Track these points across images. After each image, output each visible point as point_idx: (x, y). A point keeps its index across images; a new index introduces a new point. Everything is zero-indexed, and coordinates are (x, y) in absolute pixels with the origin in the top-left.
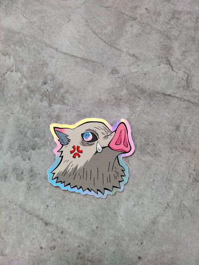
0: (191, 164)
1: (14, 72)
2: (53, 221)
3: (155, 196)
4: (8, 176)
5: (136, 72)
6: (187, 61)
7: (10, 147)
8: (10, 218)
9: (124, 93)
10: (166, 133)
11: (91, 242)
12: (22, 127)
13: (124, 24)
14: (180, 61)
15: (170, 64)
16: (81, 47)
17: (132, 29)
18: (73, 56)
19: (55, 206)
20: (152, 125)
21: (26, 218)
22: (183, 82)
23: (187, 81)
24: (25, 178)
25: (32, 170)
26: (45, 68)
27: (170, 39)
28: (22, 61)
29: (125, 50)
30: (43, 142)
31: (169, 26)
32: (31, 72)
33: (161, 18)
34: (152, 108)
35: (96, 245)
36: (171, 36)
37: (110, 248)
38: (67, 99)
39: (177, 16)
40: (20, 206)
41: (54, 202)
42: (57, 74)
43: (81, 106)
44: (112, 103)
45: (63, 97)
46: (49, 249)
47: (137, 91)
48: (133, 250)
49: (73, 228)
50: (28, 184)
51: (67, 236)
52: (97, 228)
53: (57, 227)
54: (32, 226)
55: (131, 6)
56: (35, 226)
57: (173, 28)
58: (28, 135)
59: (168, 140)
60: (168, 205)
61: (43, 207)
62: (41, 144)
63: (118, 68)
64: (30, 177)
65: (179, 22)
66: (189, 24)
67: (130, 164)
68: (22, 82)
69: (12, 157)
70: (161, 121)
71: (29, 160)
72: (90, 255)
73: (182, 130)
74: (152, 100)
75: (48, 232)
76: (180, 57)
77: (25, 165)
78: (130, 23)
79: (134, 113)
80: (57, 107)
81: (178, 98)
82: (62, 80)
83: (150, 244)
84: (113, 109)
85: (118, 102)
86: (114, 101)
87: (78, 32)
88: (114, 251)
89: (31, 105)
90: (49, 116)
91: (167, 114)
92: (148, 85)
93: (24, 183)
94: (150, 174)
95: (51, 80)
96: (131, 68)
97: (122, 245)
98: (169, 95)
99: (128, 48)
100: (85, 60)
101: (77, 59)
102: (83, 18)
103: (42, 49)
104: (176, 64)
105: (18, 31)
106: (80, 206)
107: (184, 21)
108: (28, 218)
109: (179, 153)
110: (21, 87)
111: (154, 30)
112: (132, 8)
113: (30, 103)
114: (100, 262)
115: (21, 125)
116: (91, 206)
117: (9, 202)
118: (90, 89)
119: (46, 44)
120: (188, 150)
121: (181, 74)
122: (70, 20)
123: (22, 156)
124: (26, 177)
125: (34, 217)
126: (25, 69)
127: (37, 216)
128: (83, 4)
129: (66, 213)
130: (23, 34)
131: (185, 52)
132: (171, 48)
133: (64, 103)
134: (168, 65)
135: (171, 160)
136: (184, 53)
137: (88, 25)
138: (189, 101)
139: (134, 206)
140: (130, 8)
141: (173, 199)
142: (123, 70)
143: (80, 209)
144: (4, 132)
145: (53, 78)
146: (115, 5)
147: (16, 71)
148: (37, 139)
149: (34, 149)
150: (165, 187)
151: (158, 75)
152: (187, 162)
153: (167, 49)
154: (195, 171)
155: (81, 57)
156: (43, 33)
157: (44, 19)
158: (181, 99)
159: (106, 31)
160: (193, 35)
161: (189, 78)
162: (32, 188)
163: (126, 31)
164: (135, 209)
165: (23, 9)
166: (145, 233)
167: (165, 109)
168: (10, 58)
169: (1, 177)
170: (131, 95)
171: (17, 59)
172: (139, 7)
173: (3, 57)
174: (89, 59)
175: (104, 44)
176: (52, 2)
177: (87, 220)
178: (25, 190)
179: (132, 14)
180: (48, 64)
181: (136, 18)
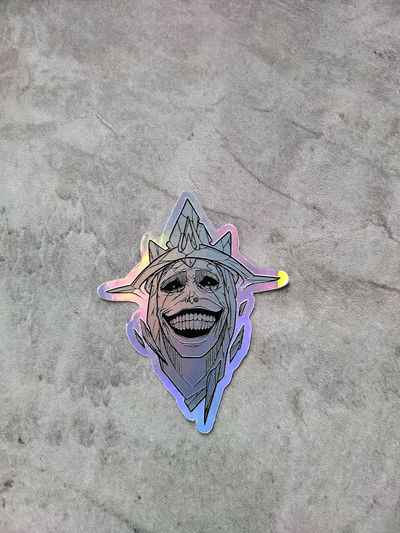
1: (82, 233)
4: (64, 435)
7: (70, 379)
8: (66, 514)
10: (376, 362)
13: (297, 144)
15: (385, 226)
16: (212, 188)
17: (313, 156)
19: (154, 497)
20: (349, 343)
21: (97, 518)
24: (97, 439)
25: (110, 426)
27: (386, 176)
28: (99, 212)
30: (134, 371)
32: (117, 234)
33: (370, 134)
34: (348, 310)
40: (86, 494)
41: (151, 491)
50: (102, 452)
55: (311, 109)
57: (394, 153)
58: (105, 356)
60: (375, 502)
61: (130, 498)
63: (284, 231)
67: (303, 421)
69: (74, 398)
71: (106, 405)
77: (97, 416)
78: (309, 144)
87: (208, 159)
92: (342, 266)
93: (94, 450)
94: (343, 442)
98: (383, 287)
106: (202, 500)
108: (101, 519)
111: (355, 158)
115: (92, 335)
116: (224, 501)
117: (65, 485)
119: (145, 181)
122: (193, 135)
124: (99, 438)
126: (104, 228)
127: (119, 516)
128: (218, 103)
130: (101, 160)
134: (382, 228)
139: (309, 502)
140: (309, 114)
142: (294, 235)
143: (202, 505)
144: (58, 348)
146: (281, 107)
148: (121, 364)
149: (115, 384)
150: (371, 466)
151: (362, 246)
153: (381, 195)
155: (212, 208)
159: (261, 159)
162: (110, 461)
163: (301, 159)
165: (101, 108)
168: (74, 204)
169: (49, 437)
170: (307, 283)
171: (88, 207)
172: (328, 110)
173: (60, 203)
174: (228, 212)
175: (257, 184)
176: (159, 96)
177: (216, 526)
178: (96, 463)
179: (312, 126)
180: (148, 220)
181: (321, 134)
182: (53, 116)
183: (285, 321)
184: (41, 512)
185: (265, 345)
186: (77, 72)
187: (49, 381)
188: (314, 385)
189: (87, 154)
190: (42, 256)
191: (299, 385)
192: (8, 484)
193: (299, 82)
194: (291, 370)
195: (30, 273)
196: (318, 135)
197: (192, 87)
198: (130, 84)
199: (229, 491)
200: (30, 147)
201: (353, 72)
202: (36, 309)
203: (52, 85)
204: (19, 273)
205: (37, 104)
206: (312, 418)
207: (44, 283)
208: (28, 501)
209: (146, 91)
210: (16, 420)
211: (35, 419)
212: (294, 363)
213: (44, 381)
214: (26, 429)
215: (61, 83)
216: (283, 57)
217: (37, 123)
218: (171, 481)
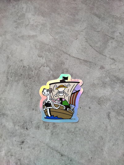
1: (45, 67)
2: (66, 154)
4: (40, 126)
5: (115, 68)
8: (40, 151)
9: (108, 79)
13: (108, 41)
16: (83, 54)
17: (112, 44)
18: (79, 59)
19: (67, 145)
21: (50, 151)
24: (50, 128)
26: (63, 65)
28: (50, 61)
29: (108, 56)
32: (55, 67)
40: (47, 145)
41: (67, 143)
42: (70, 69)
44: (101, 86)
47: (115, 79)
49: (78, 158)
50: (52, 131)
51: (74, 162)
52: (91, 158)
53: (68, 157)
54: (54, 156)
55: (111, 31)
61: (60, 145)
63: (104, 66)
64: (53, 127)
67: (111, 121)
68: (50, 73)
75: (63, 160)
78: (111, 41)
79: (113, 91)
84: (101, 89)
85: (104, 85)
86: (102, 84)
87: (82, 45)
92: (121, 76)
93: (49, 131)
94: (122, 127)
96: (112, 66)
99: (110, 55)
100: (86, 61)
101: (81, 61)
102: (84, 37)
103: (61, 55)
105: (48, 44)
106: (82, 145)
108: (51, 152)
110: (49, 76)
116: (88, 145)
117: (40, 142)
118: (88, 77)
119: (63, 52)
122: (77, 38)
125: (55, 151)
126: (52, 66)
127: (57, 151)
128: (84, 29)
129: (74, 149)
130: (51, 46)
137: (87, 42)
139: (113, 145)
142: (107, 67)
143: (82, 147)
144: (38, 100)
145: (67, 71)
146: (103, 31)
155: (83, 59)
156: (62, 45)
157: (62, 37)
159: (97, 45)
162: (54, 134)
163: (109, 45)
164: (114, 147)
165: (50, 31)
166: (119, 161)
168: (43, 59)
169: (36, 127)
170: (112, 81)
171: (47, 59)
172: (116, 31)
173: (39, 58)
174: (88, 60)
175: (96, 52)
176: (67, 27)
177: (86, 153)
178: (50, 135)
179: (112, 36)
180: (64, 63)
181: (114, 38)
182: (36, 33)
183: (105, 92)
184: (33, 151)
185: (99, 99)
186: (43, 20)
187: (36, 110)
188: (114, 110)
189: (46, 44)
190: (33, 74)
191: (110, 111)
192: (23, 142)
193: (107, 23)
194: (107, 106)
195: (30, 79)
196: (113, 39)
197: (77, 25)
198: (59, 24)
199: (90, 142)
200: (29, 42)
201: (122, 21)
202: (32, 89)
203: (35, 24)
204: (27, 79)
205: (31, 30)
206: (114, 120)
207: (34, 81)
208: (29, 147)
209: (63, 26)
210: (25, 122)
211: (31, 122)
212: (108, 104)
213: (34, 111)
214: (29, 125)
215: (38, 23)
216: (103, 16)
217: (31, 35)
218: (72, 140)
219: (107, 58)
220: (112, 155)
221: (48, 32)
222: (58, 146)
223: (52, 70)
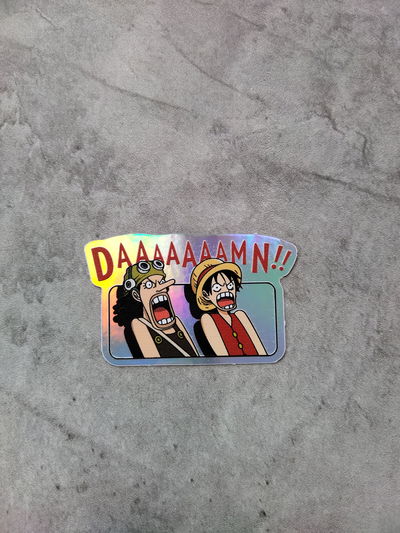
0: (371, 319)
2: (84, 431)
3: (295, 382)
5: (262, 131)
6: (363, 111)
9: (237, 170)
11: (161, 477)
12: (28, 234)
14: (349, 111)
18: (137, 95)
22: (356, 152)
23: (363, 151)
26: (79, 118)
29: (240, 87)
31: (329, 43)
35: (174, 484)
36: (331, 63)
37: (202, 492)
38: (121, 180)
39: (345, 24)
42: (104, 130)
43: (150, 195)
44: (212, 192)
45: (113, 177)
46: (75, 492)
47: (262, 167)
48: (249, 496)
49: (127, 447)
51: (113, 463)
52: (175, 446)
53: (92, 443)
54: (41, 439)
56: (46, 441)
59: (324, 268)
62: (65, 270)
64: (40, 337)
65: (349, 35)
66: (368, 40)
68: (32, 144)
70: (311, 229)
72: (159, 504)
73: (352, 247)
74: (293, 187)
75: (73, 453)
76: (350, 105)
79: (256, 211)
80: (100, 196)
81: (345, 184)
82: (114, 143)
83: (286, 485)
84: (214, 203)
85: (224, 189)
86: (216, 186)
88: (209, 497)
89: (47, 190)
90: (85, 214)
91: (322, 216)
95: (90, 142)
96: (253, 122)
97: (225, 487)
99: (247, 83)
100: (160, 104)
101: (145, 102)
102: (158, 22)
103: (74, 81)
104: (342, 117)
105: (29, 45)
107: (357, 35)
109: (346, 295)
110: (30, 155)
112: (256, 6)
113: (46, 187)
114: (180, 520)
118: (169, 161)
120: (365, 289)
121: (351, 137)
123: (25, 294)
125: (45, 422)
129: (112, 414)
131: (361, 94)
132: (332, 84)
133: (115, 189)
135: (330, 310)
136: (357, 97)
137: (167, 37)
138: (367, 191)
141: (334, 390)
145: (95, 137)
147: (20, 123)
152: (362, 315)
154: (378, 332)
156: (79, 50)
158: (350, 186)
160: (375, 62)
161: (368, 146)
164: (255, 409)
166: (274, 460)
167: (318, 206)
219: (235, 93)
220: (249, 438)
221: (34, 6)
222: (57, 404)
223: (39, 136)
